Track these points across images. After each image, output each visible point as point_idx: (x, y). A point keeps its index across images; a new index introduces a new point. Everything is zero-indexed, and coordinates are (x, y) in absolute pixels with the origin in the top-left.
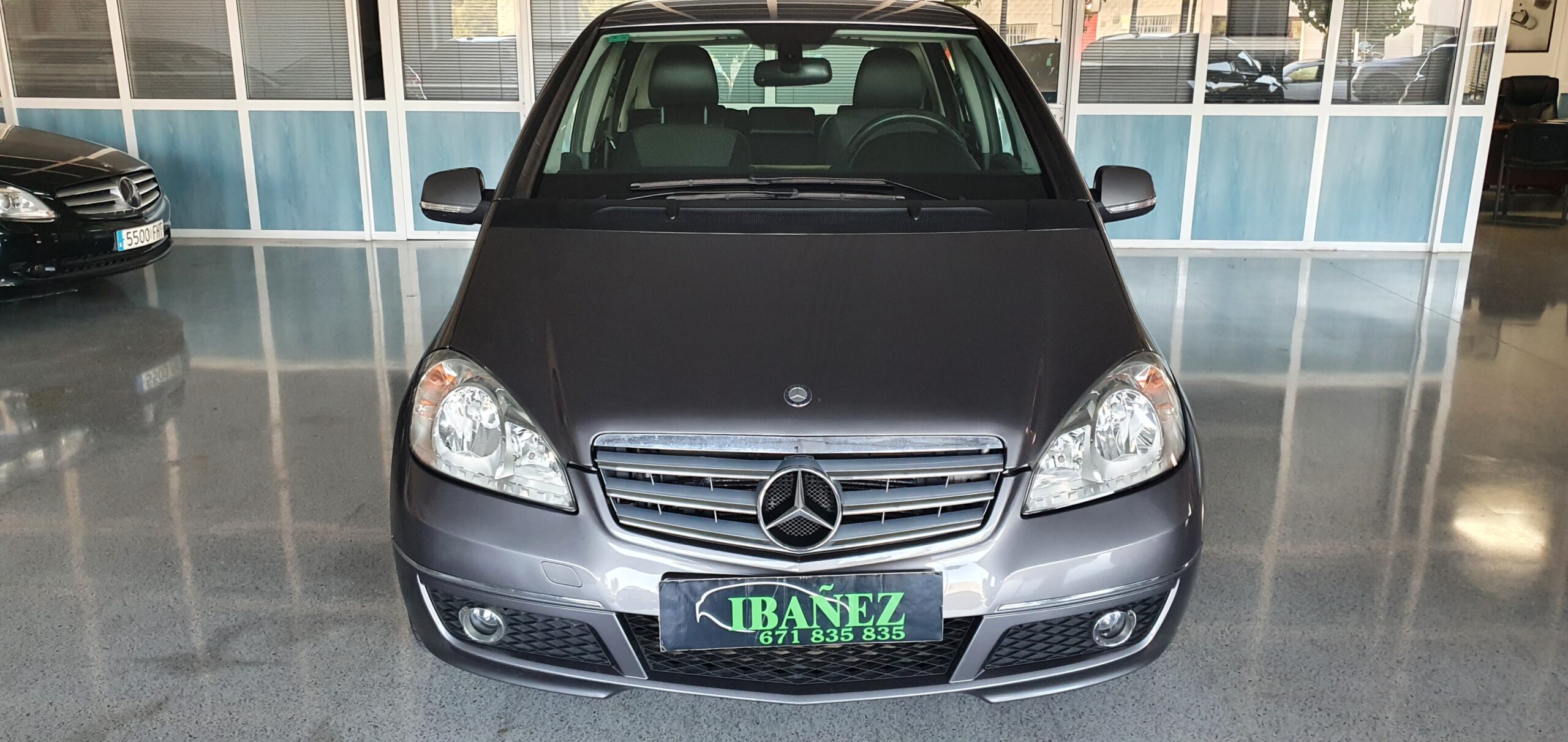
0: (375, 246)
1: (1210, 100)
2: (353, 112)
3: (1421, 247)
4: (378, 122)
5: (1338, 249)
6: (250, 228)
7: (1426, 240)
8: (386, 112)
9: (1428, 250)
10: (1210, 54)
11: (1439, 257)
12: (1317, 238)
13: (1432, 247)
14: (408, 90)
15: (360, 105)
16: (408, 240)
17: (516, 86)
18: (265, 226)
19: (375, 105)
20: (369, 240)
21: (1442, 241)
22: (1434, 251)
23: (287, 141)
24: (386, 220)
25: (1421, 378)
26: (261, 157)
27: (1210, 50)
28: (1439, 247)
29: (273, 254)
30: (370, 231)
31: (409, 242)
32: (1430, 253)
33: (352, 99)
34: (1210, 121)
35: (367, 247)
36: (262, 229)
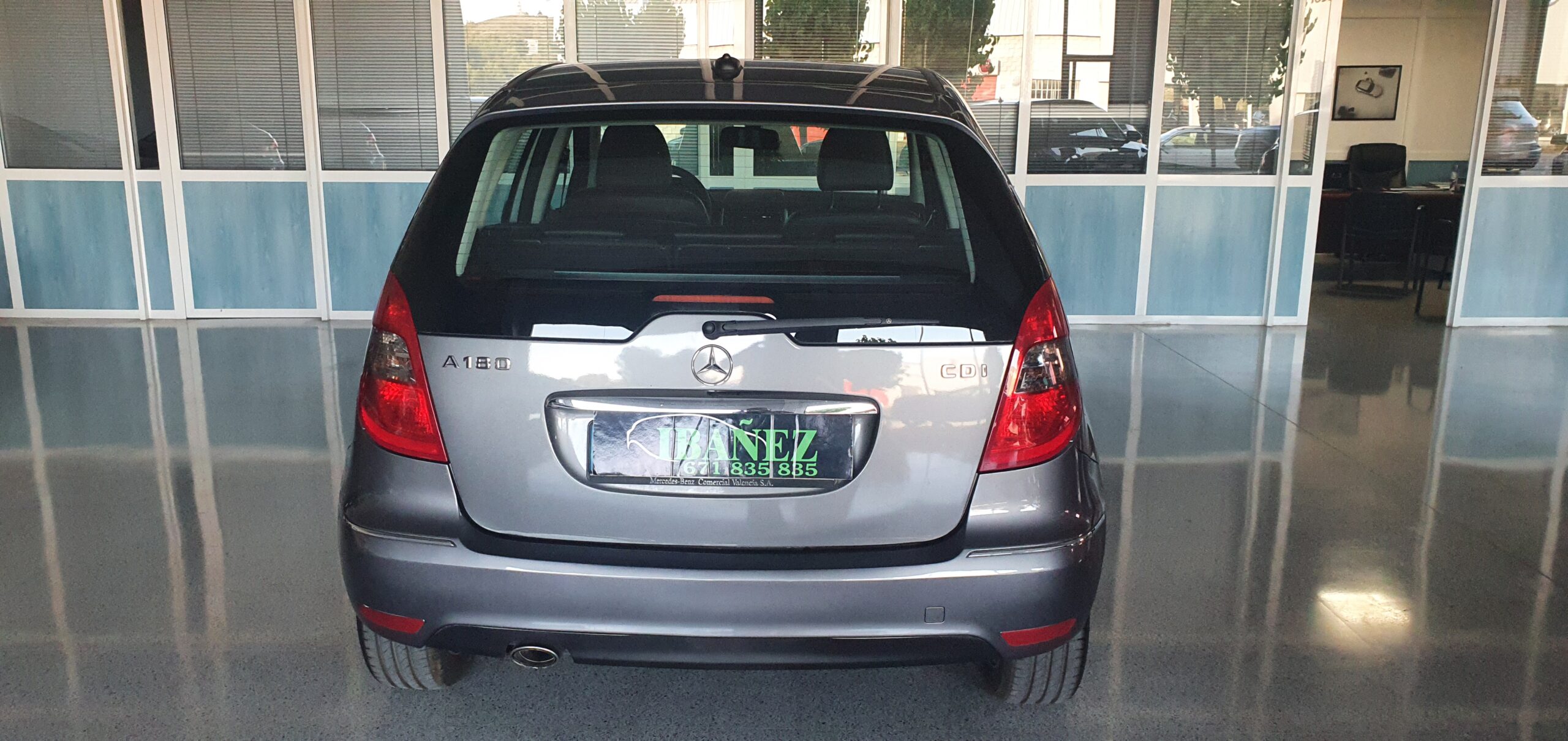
0: (152, 326)
1: (1033, 170)
2: (123, 183)
3: (1255, 320)
4: (152, 194)
5: (1172, 323)
6: (12, 307)
7: (1260, 314)
8: (160, 182)
9: (1263, 324)
10: (1031, 122)
11: (1274, 331)
12: (1149, 312)
13: (1266, 320)
14: (185, 159)
15: (131, 175)
16: (188, 319)
17: (302, 154)
18: (29, 304)
19: (148, 175)
20: (144, 319)
21: (1276, 315)
22: (1268, 324)
23: (51, 213)
24: (163, 297)
25: (1260, 457)
26: (22, 231)
27: (1031, 119)
28: (1274, 320)
29: (39, 334)
30: (145, 310)
31: (189, 321)
32: (1264, 327)
33: (121, 168)
34: (1034, 192)
35: (143, 327)
36: (26, 308)
